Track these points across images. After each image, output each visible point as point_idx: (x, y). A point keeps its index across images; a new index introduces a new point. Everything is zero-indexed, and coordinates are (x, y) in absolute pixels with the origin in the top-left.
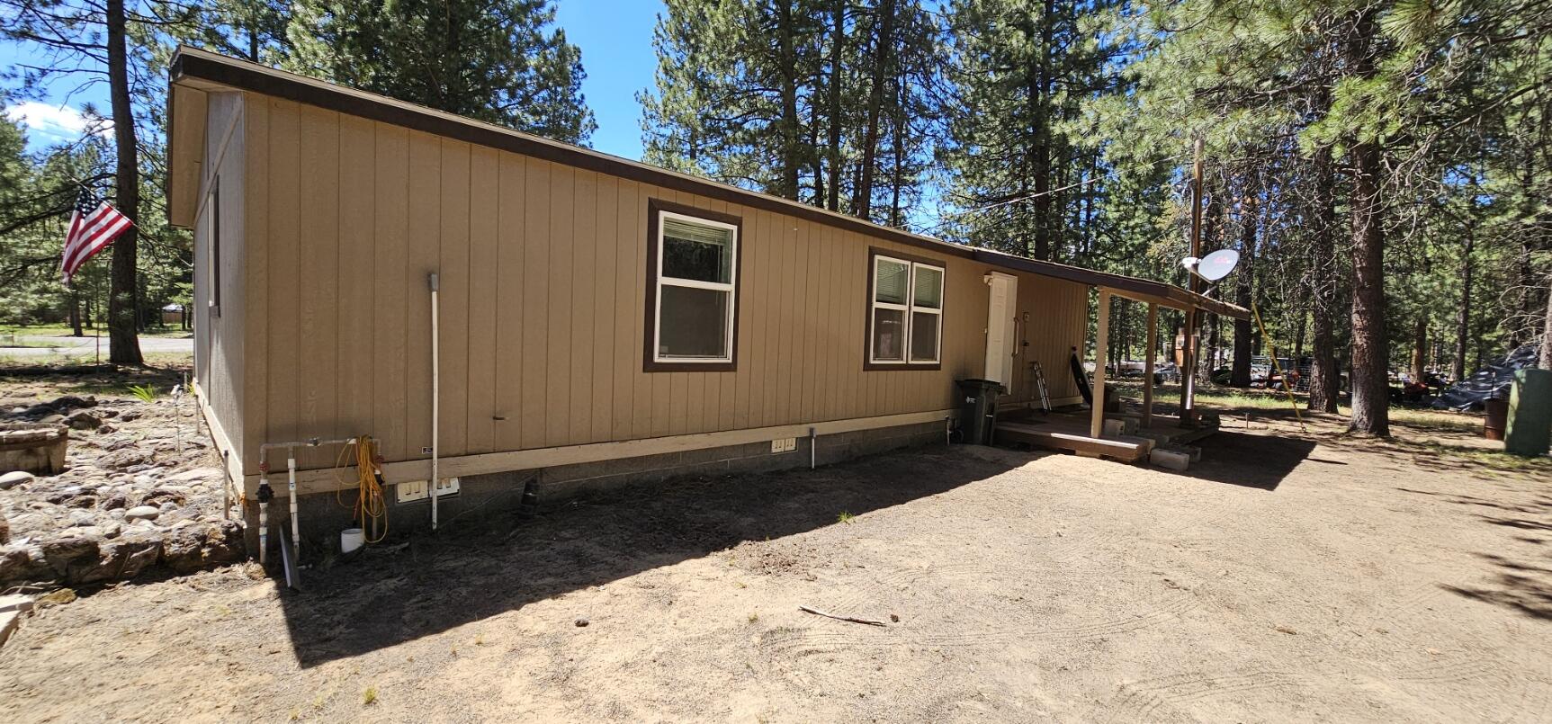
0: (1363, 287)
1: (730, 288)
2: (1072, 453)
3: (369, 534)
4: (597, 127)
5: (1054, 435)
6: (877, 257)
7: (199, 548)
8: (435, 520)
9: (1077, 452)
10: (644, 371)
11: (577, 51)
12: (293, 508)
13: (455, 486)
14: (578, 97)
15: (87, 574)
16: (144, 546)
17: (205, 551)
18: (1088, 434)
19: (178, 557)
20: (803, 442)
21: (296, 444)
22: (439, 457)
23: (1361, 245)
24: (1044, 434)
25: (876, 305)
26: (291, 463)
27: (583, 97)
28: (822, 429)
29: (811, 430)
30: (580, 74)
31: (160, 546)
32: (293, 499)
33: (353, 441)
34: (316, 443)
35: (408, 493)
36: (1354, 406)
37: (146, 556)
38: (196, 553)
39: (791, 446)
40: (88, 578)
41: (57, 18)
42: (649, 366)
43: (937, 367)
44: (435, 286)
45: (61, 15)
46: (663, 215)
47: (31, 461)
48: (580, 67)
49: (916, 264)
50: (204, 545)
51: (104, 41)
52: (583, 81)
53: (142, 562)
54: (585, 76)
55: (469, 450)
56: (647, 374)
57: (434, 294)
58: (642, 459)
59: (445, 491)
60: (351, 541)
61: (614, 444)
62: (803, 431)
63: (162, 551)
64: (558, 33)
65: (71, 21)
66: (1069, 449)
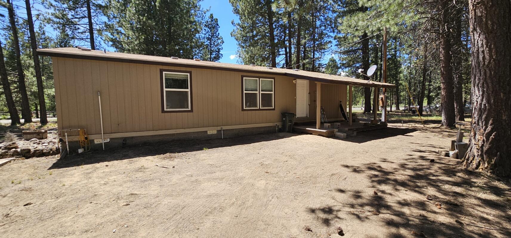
0: (444, 74)
1: (189, 90)
2: (311, 134)
3: (85, 150)
4: (224, 42)
5: (307, 129)
6: (244, 78)
7: (50, 151)
8: (104, 148)
9: (313, 134)
10: (162, 113)
11: (217, 19)
12: (67, 143)
13: (108, 140)
14: (217, 34)
15: (27, 155)
16: (39, 150)
17: (51, 152)
18: (316, 129)
19: (46, 153)
20: (219, 131)
21: (67, 130)
22: (103, 134)
23: (442, 58)
24: (305, 128)
25: (245, 92)
26: (66, 134)
27: (219, 34)
28: (225, 128)
29: (222, 128)
30: (218, 26)
31: (42, 150)
32: (67, 142)
33: (79, 130)
34: (70, 130)
35: (96, 142)
36: (443, 117)
37: (39, 152)
38: (50, 152)
39: (215, 132)
40: (28, 156)
41: (79, 33)
42: (163, 111)
43: (274, 109)
44: (99, 95)
45: (80, 32)
46: (164, 73)
47: (39, 137)
48: (218, 25)
49: (261, 79)
50: (51, 151)
51: (89, 37)
52: (219, 29)
53: (39, 153)
54: (219, 27)
55: (112, 132)
56: (162, 114)
57: (99, 97)
58: (163, 135)
59: (106, 141)
60: (80, 151)
61: (154, 131)
62: (219, 128)
63: (43, 151)
64: (211, 15)
65: (82, 33)
66: (310, 133)
